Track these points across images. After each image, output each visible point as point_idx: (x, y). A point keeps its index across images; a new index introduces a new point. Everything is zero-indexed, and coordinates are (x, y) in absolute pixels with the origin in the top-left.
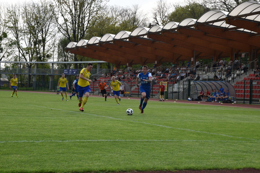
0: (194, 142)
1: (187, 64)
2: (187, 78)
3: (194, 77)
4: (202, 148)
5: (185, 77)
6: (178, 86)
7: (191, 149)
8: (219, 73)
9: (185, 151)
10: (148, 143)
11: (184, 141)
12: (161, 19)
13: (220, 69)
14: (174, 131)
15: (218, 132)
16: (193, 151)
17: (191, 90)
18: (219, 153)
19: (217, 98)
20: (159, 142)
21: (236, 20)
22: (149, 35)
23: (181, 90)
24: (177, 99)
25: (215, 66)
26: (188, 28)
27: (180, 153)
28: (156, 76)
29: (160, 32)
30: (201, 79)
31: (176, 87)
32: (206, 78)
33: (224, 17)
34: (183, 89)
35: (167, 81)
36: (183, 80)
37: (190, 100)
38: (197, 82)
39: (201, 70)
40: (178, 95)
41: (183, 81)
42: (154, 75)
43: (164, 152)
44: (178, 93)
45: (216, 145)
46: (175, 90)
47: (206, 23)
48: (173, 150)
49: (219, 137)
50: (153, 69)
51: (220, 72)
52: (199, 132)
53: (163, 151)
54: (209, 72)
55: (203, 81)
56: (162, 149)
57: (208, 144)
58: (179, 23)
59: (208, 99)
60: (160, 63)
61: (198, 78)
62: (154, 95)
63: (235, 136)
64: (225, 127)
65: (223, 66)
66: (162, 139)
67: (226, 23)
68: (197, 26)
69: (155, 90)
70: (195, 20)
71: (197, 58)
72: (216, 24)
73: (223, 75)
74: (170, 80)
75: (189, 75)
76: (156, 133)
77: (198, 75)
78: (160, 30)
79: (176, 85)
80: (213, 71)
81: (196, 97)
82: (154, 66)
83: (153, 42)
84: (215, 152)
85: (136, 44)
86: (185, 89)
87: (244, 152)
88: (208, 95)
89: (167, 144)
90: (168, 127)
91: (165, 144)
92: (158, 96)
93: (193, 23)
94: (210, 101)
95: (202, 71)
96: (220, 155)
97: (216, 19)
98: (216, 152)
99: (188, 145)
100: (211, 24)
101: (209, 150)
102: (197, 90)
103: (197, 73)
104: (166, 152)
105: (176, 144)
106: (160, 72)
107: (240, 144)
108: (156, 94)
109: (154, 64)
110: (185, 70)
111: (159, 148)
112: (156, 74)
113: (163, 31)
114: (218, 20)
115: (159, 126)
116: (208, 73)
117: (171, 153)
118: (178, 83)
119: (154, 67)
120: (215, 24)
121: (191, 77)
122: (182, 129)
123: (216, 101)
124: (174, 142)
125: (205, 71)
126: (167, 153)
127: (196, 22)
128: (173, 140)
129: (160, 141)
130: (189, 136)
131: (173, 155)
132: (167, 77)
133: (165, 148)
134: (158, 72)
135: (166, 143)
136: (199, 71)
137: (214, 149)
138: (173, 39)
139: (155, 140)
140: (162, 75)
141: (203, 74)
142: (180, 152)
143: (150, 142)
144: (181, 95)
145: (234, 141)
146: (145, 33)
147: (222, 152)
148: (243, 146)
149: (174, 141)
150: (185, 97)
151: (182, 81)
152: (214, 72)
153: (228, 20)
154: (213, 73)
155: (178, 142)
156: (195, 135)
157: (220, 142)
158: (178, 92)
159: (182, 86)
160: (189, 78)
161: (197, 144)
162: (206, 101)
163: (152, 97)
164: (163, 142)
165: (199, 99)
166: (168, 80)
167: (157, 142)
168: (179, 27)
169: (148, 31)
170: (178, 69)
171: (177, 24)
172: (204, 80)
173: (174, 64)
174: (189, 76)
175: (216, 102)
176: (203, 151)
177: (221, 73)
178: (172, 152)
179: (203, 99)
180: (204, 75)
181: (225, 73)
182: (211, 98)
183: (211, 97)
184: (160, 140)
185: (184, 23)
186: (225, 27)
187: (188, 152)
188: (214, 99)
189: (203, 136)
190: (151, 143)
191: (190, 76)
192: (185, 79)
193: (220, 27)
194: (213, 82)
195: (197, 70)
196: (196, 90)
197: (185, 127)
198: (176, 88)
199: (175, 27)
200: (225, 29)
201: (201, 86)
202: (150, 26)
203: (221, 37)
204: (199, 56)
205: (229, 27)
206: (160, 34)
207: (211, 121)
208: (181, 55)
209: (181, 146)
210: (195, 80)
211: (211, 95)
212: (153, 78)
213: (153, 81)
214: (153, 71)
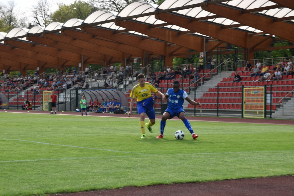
0: (74, 160)
1: (74, 71)
2: (74, 86)
4: (82, 166)
6: (64, 96)
7: (69, 169)
8: (110, 80)
9: (61, 171)
10: (19, 164)
11: (63, 159)
12: (43, 18)
13: (111, 76)
14: (53, 148)
15: (103, 147)
16: (70, 170)
18: (100, 171)
19: (108, 109)
20: (32, 162)
21: (126, 21)
22: (29, 37)
23: (68, 100)
24: (63, 110)
25: (105, 72)
26: (74, 29)
27: (55, 174)
28: (39, 84)
29: (41, 33)
30: (90, 87)
31: (62, 96)
32: (96, 86)
33: (113, 18)
34: (70, 99)
35: (52, 90)
37: (79, 112)
39: (90, 77)
40: (64, 106)
41: (70, 90)
42: (36, 83)
43: (37, 174)
44: (64, 103)
45: (98, 162)
46: (61, 100)
47: (94, 24)
48: (47, 171)
49: (104, 153)
50: (36, 76)
51: (110, 79)
52: (82, 147)
53: (35, 173)
54: (99, 79)
55: (92, 89)
56: (35, 170)
57: (89, 162)
58: (63, 24)
59: (99, 110)
60: (43, 69)
61: (87, 86)
62: (37, 107)
63: (121, 150)
64: (113, 141)
65: (114, 72)
66: (37, 159)
67: (115, 25)
68: (84, 27)
69: (38, 101)
70: (81, 21)
71: (85, 64)
72: (104, 25)
73: (115, 83)
74: (55, 89)
75: (77, 83)
76: (31, 152)
77: (87, 82)
78: (41, 31)
79: (62, 94)
82: (36, 72)
83: (34, 45)
84: (95, 171)
85: (13, 48)
86: (72, 99)
87: (127, 168)
88: (99, 105)
89: (42, 164)
90: (47, 144)
91: (39, 163)
92: (42, 108)
93: (79, 24)
94: (101, 112)
96: (101, 173)
97: (104, 20)
98: (97, 170)
99: (66, 164)
100: (99, 25)
104: (39, 174)
105: (53, 163)
106: (44, 80)
107: (125, 159)
108: (39, 106)
109: (36, 70)
110: (72, 78)
111: (31, 170)
112: (39, 83)
113: (46, 32)
114: (107, 22)
115: (36, 143)
116: (98, 80)
117: (44, 174)
118: (64, 92)
119: (36, 74)
121: (79, 85)
122: (63, 145)
123: (107, 111)
124: (51, 161)
125: (94, 78)
126: (40, 175)
127: (83, 23)
128: (50, 158)
129: (33, 160)
130: (70, 153)
131: (46, 177)
132: (52, 85)
133: (39, 168)
135: (40, 163)
136: (88, 78)
137: (96, 166)
138: (57, 42)
139: (28, 160)
140: (45, 83)
141: (92, 82)
142: (55, 172)
143: (22, 163)
144: (68, 106)
145: (119, 156)
146: (24, 34)
147: (104, 170)
148: (128, 162)
149: (51, 159)
150: (73, 108)
151: (68, 89)
152: (104, 79)
153: (118, 21)
155: (55, 160)
156: (76, 152)
157: (103, 158)
159: (69, 96)
160: (77, 86)
161: (77, 161)
162: (96, 112)
163: (34, 109)
164: (38, 162)
167: (31, 162)
168: (64, 29)
169: (27, 32)
170: (64, 76)
171: (61, 24)
172: (94, 88)
173: (59, 70)
174: (77, 84)
175: (107, 113)
176: (82, 170)
177: (112, 80)
178: (45, 173)
179: (92, 110)
180: (94, 83)
181: (116, 80)
182: (101, 109)
183: (101, 107)
184: (34, 159)
185: (70, 23)
187: (64, 173)
188: (105, 109)
189: (85, 152)
190: (23, 164)
191: (78, 84)
192: (73, 88)
193: (109, 28)
194: (104, 91)
197: (67, 143)
198: (62, 98)
199: (59, 28)
200: (115, 31)
201: (90, 95)
202: (30, 27)
203: (110, 40)
204: (87, 61)
205: (118, 29)
206: (42, 36)
207: (98, 134)
208: (67, 61)
209: (57, 166)
210: (84, 88)
211: (102, 105)
212: (35, 87)
213: (35, 90)
214: (35, 78)
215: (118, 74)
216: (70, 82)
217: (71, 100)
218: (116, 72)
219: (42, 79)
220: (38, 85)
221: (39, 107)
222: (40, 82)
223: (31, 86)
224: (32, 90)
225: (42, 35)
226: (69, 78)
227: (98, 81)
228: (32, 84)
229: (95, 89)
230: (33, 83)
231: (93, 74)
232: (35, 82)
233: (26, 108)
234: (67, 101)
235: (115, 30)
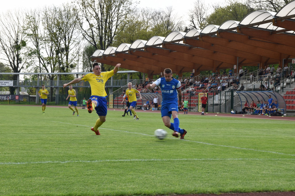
0: (240, 160)
1: (229, 72)
2: (229, 88)
3: (237, 87)
4: (250, 167)
5: (227, 87)
6: (219, 98)
7: (236, 169)
8: (266, 81)
9: (229, 171)
10: (187, 163)
11: (229, 159)
12: (198, 22)
13: (267, 77)
14: (216, 149)
15: (267, 150)
16: (238, 171)
17: (234, 102)
18: (269, 173)
19: (264, 110)
20: (200, 161)
21: (284, 21)
22: (185, 40)
24: (218, 112)
25: (261, 74)
26: (230, 31)
27: (224, 174)
28: (194, 86)
29: (197, 36)
30: (245, 89)
31: (217, 98)
32: (252, 87)
33: (271, 18)
36: (225, 90)
37: (234, 113)
38: (241, 92)
39: (245, 79)
40: (219, 108)
41: (225, 92)
43: (206, 172)
44: (219, 105)
45: (265, 164)
46: (216, 101)
47: (251, 26)
48: (216, 170)
49: (269, 155)
50: (191, 78)
51: (267, 80)
52: (244, 149)
53: (205, 171)
54: (255, 81)
55: (247, 91)
56: (204, 169)
57: (255, 163)
58: (219, 26)
59: (254, 112)
60: (198, 71)
61: (242, 88)
63: (286, 153)
64: (275, 143)
65: (270, 73)
66: (203, 158)
67: (273, 25)
68: (240, 29)
69: (194, 103)
70: (238, 22)
71: (240, 65)
74: (210, 91)
76: (196, 151)
77: (242, 84)
78: (198, 34)
79: (217, 96)
80: (259, 79)
81: (240, 110)
82: (192, 75)
83: (190, 48)
84: (264, 172)
85: (171, 51)
86: (227, 100)
88: (254, 107)
89: (209, 163)
90: (210, 144)
92: (197, 109)
93: (235, 26)
94: (257, 114)
95: (247, 80)
96: (270, 175)
97: (261, 20)
98: (265, 172)
99: (233, 164)
100: (256, 26)
101: (257, 170)
102: (241, 102)
103: (241, 82)
104: (208, 173)
105: (220, 163)
106: (199, 82)
107: (293, 162)
108: (194, 107)
109: (192, 73)
110: (227, 80)
111: (200, 168)
112: (194, 85)
113: (202, 35)
114: (264, 22)
115: (199, 143)
116: (253, 82)
117: (213, 173)
118: (219, 94)
119: (192, 76)
120: (261, 26)
121: (234, 87)
122: (225, 146)
123: (263, 113)
124: (217, 161)
125: (249, 80)
126: (210, 173)
127: (239, 24)
128: (215, 158)
129: (200, 160)
130: (234, 153)
131: (216, 175)
132: (207, 87)
133: (207, 167)
135: (208, 163)
136: (243, 80)
137: (263, 168)
138: (213, 44)
139: (195, 159)
140: (201, 85)
141: (247, 83)
142: (224, 172)
143: (190, 161)
144: (223, 108)
145: (286, 159)
146: (181, 38)
147: (273, 172)
149: (217, 159)
150: (227, 110)
151: (223, 91)
152: (260, 81)
153: (276, 21)
154: (259, 82)
155: (221, 160)
156: (240, 153)
157: (270, 160)
158: (219, 104)
159: (224, 98)
161: (244, 162)
162: (252, 114)
163: (190, 111)
164: (205, 161)
165: (243, 112)
166: (208, 90)
167: (198, 161)
168: (220, 31)
169: (184, 35)
170: (219, 78)
171: (217, 27)
172: (249, 90)
173: (214, 72)
176: (251, 171)
177: (269, 82)
178: (215, 172)
179: (248, 112)
180: (250, 85)
182: (257, 111)
183: (257, 109)
184: (201, 158)
185: (225, 26)
186: (272, 29)
187: (233, 173)
188: (260, 111)
189: (249, 154)
190: (191, 163)
191: (233, 86)
192: (227, 90)
193: (266, 29)
194: (260, 92)
195: (241, 79)
196: (240, 102)
197: (229, 144)
199: (215, 30)
200: (273, 32)
201: (245, 97)
202: (187, 30)
203: (267, 41)
204: (243, 63)
205: (276, 29)
206: (198, 39)
207: (258, 136)
208: (222, 63)
209: (225, 166)
210: (239, 90)
211: (258, 107)
212: (190, 89)
213: (191, 92)
214: (191, 80)
215: (275, 76)
216: (225, 84)
217: (225, 102)
218: (272, 73)
219: (198, 81)
220: (193, 87)
221: (195, 108)
222: (195, 84)
223: (187, 88)
224: (188, 92)
225: (199, 38)
227: (253, 83)
228: (188, 86)
229: (250, 91)
230: (188, 85)
231: (249, 75)
232: (191, 84)
233: (182, 109)
234: (222, 103)
235: (272, 30)
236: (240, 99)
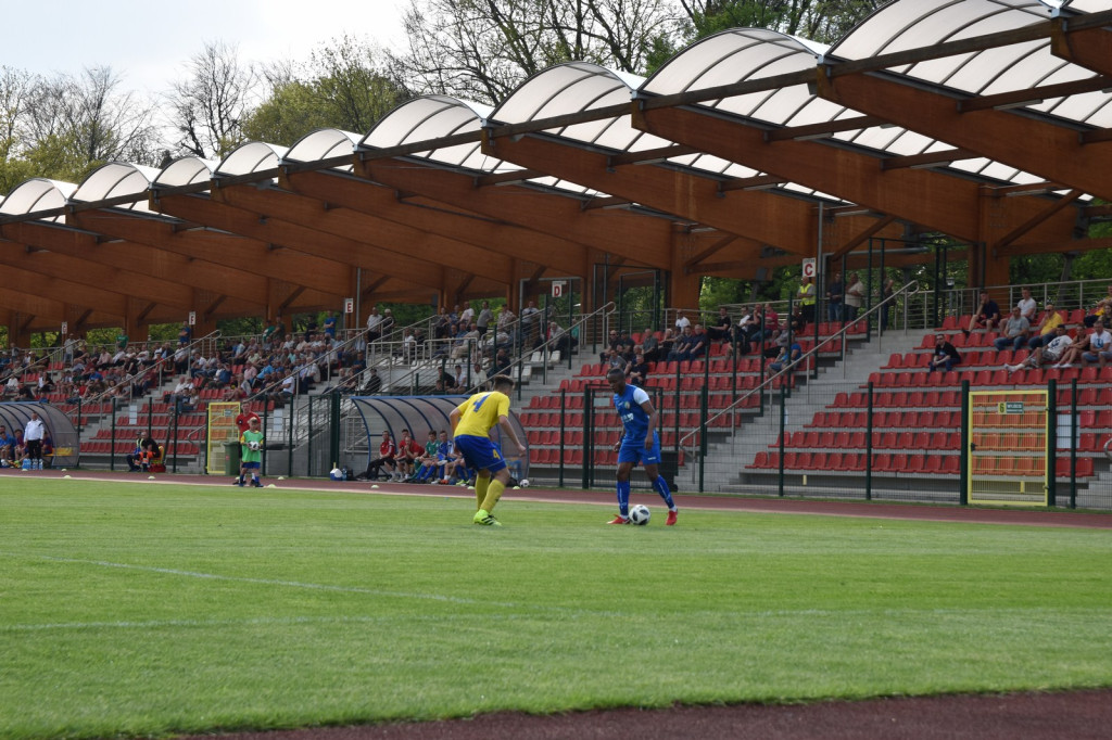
0: (297, 624)
1: (325, 326)
2: (326, 384)
3: (356, 380)
4: (327, 644)
5: (317, 378)
6: (288, 421)
7: (273, 653)
8: (459, 361)
9: (242, 660)
10: (84, 636)
11: (255, 621)
12: (213, 133)
13: (465, 346)
14: (223, 589)
15: (418, 589)
16: (277, 658)
17: (342, 436)
18: (393, 661)
19: (450, 468)
20: (136, 628)
21: (522, 140)
22: (158, 198)
23: (302, 436)
24: (282, 474)
25: (441, 332)
26: (327, 169)
27: (217, 669)
28: (193, 376)
29: (204, 185)
30: (384, 387)
31: (280, 421)
32: (408, 382)
33: (476, 126)
34: (307, 433)
35: (240, 397)
36: (311, 392)
37: (341, 479)
38: (370, 400)
39: (386, 350)
40: (287, 459)
41: (311, 397)
42: (185, 373)
43: (147, 667)
44: (287, 447)
45: (391, 634)
46: (276, 435)
47: (403, 151)
48: (188, 660)
49: (416, 606)
50: (182, 346)
51: (463, 357)
52: (334, 588)
53: (140, 664)
54: (420, 358)
55: (391, 394)
56: (142, 657)
57: (354, 631)
58: (287, 149)
59: (416, 471)
60: (209, 319)
61: (375, 385)
62: (185, 462)
63: (484, 599)
64: (458, 569)
65: (476, 332)
66: (155, 620)
67: (483, 152)
68: (364, 162)
69: (190, 439)
70: (356, 138)
71: (368, 300)
72: (442, 155)
73: (477, 371)
74: (253, 394)
75: (335, 371)
76: (139, 600)
77: (374, 370)
78: (205, 177)
79: (278, 413)
80: (437, 353)
82: (183, 333)
83: (177, 230)
84: (375, 660)
85: (101, 240)
86: (318, 431)
87: (502, 653)
88: (416, 454)
89: (173, 636)
90: (207, 576)
91: (161, 634)
92: (203, 464)
93: (346, 150)
94: (424, 482)
95: (390, 355)
96: (395, 668)
97: (442, 134)
98: (381, 658)
99: (265, 638)
100: (423, 154)
101: (352, 652)
102: (369, 436)
104: (155, 668)
105: (214, 635)
106: (213, 360)
107: (494, 626)
108: (192, 456)
109: (184, 323)
110: (317, 353)
111: (126, 654)
112: (193, 371)
113: (221, 181)
114: (451, 140)
115: (164, 573)
116: (414, 363)
117: (175, 669)
118: (288, 406)
119: (183, 339)
120: (440, 155)
121: (344, 380)
122: (263, 581)
123: (446, 477)
124: (208, 627)
125: (401, 355)
126: (161, 671)
127: (361, 144)
129: (141, 624)
130: (286, 603)
131: (183, 676)
132: (242, 381)
133: (158, 650)
134: (202, 358)
135: (166, 634)
136: (379, 355)
137: (378, 647)
138: (264, 217)
139: (119, 624)
140: (218, 372)
141: (392, 368)
142: (218, 664)
143: (95, 631)
144: (300, 457)
145: (473, 616)
146: (140, 188)
147: (407, 659)
148: (505, 634)
149: (211, 622)
150: (318, 466)
151: (304, 396)
152: (440, 357)
153: (493, 138)
154: (434, 362)
155: (225, 626)
156: (313, 603)
157: (413, 621)
158: (287, 444)
159: (305, 421)
160: (335, 383)
161: (310, 630)
162: (407, 481)
163: (174, 471)
164: (157, 629)
166: (245, 393)
167: (129, 628)
168: (289, 168)
169: (152, 180)
170: (287, 345)
171: (281, 151)
172: (400, 391)
173: (270, 323)
174: (337, 375)
175: (448, 483)
176: (325, 658)
177: (469, 361)
178: (181, 666)
179: (392, 473)
180: (398, 372)
181: (485, 360)
182: (425, 468)
183: (426, 463)
184: (143, 620)
185: (312, 148)
186: (479, 168)
187: (254, 665)
188: (438, 471)
189: (345, 604)
190: (99, 636)
191: (340, 377)
192: (320, 390)
193: (459, 167)
194: (435, 400)
195: (370, 351)
196: (363, 435)
197: (282, 575)
198: (280, 428)
199: (272, 164)
200: (482, 178)
201: (383, 417)
202: (167, 161)
203: (465, 212)
204: (377, 291)
205: (496, 168)
206: (207, 195)
207: (402, 550)
208: (302, 289)
209: (231, 643)
210: (361, 391)
211: (429, 453)
212: (177, 387)
213: (179, 399)
214: (179, 354)
215: (492, 339)
216: (310, 370)
217: (310, 435)
218: (483, 330)
219: (207, 359)
220: (190, 381)
221: (194, 460)
222: (196, 370)
223: (163, 385)
224: (167, 398)
225: (209, 191)
226: (307, 355)
227: (415, 365)
228: (169, 378)
229: (401, 395)
230: (171, 374)
231: (399, 337)
232: (181, 367)
233: (145, 465)
234: (298, 441)
235: (480, 172)
236: (365, 424)
